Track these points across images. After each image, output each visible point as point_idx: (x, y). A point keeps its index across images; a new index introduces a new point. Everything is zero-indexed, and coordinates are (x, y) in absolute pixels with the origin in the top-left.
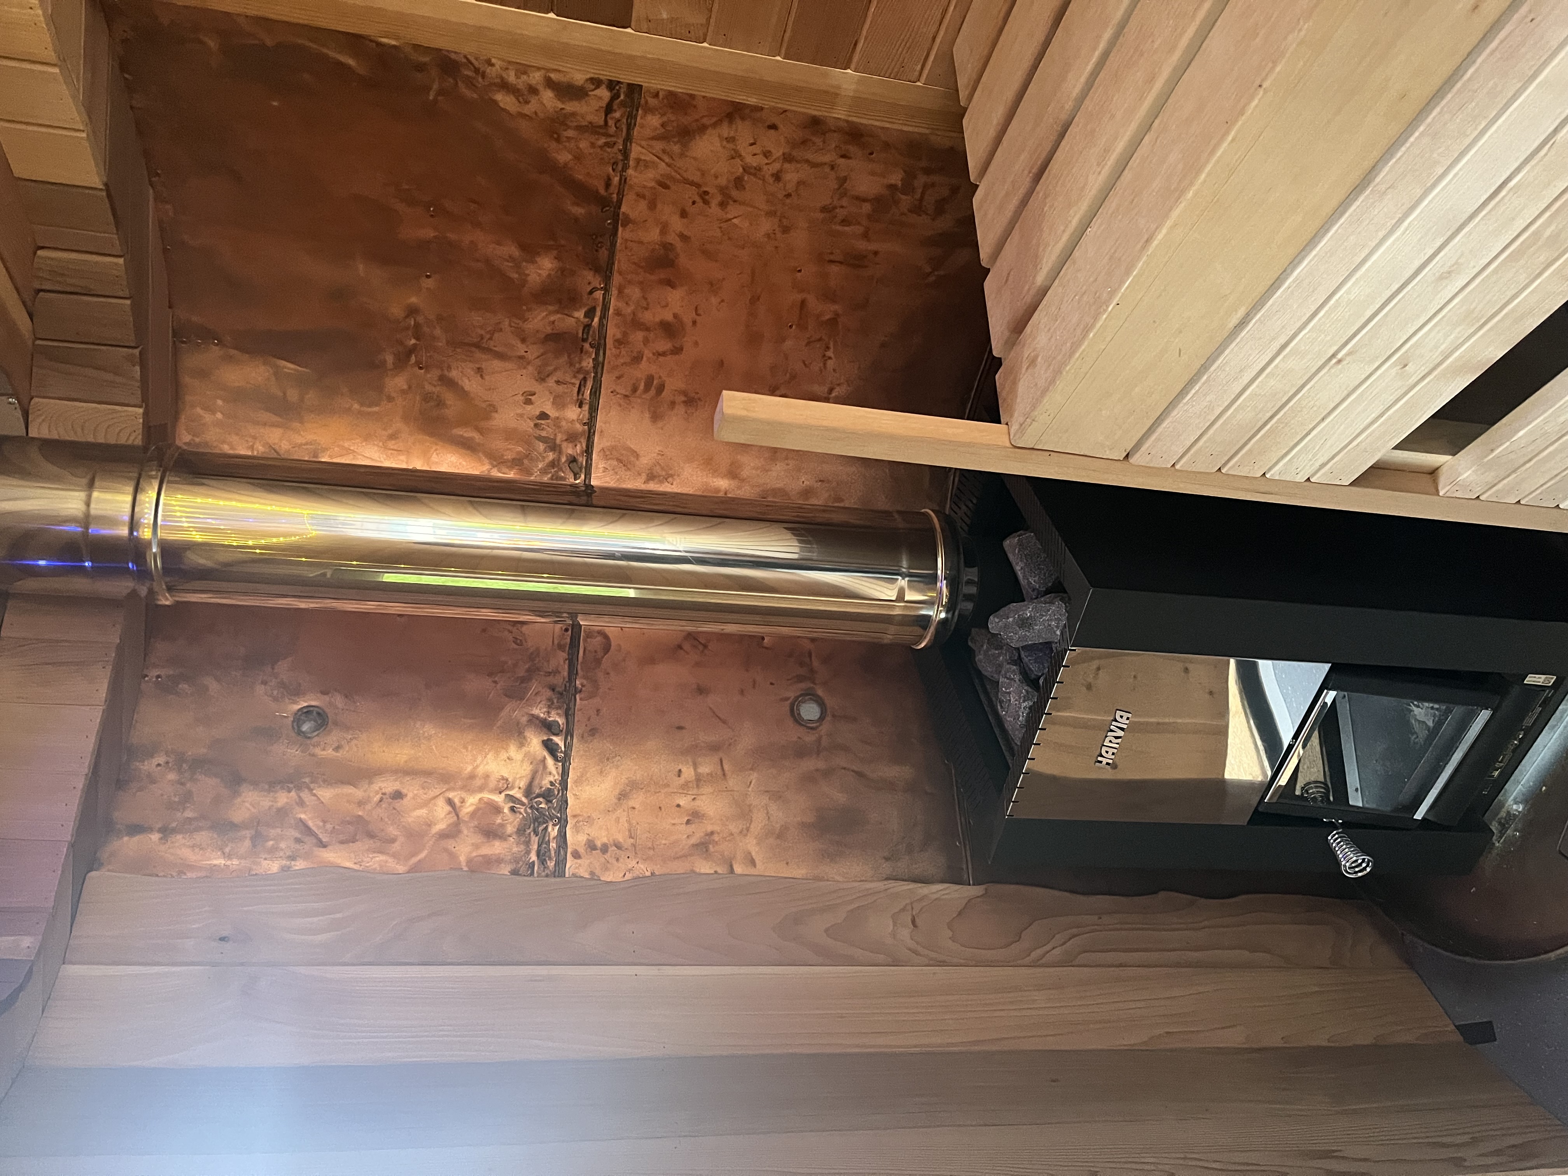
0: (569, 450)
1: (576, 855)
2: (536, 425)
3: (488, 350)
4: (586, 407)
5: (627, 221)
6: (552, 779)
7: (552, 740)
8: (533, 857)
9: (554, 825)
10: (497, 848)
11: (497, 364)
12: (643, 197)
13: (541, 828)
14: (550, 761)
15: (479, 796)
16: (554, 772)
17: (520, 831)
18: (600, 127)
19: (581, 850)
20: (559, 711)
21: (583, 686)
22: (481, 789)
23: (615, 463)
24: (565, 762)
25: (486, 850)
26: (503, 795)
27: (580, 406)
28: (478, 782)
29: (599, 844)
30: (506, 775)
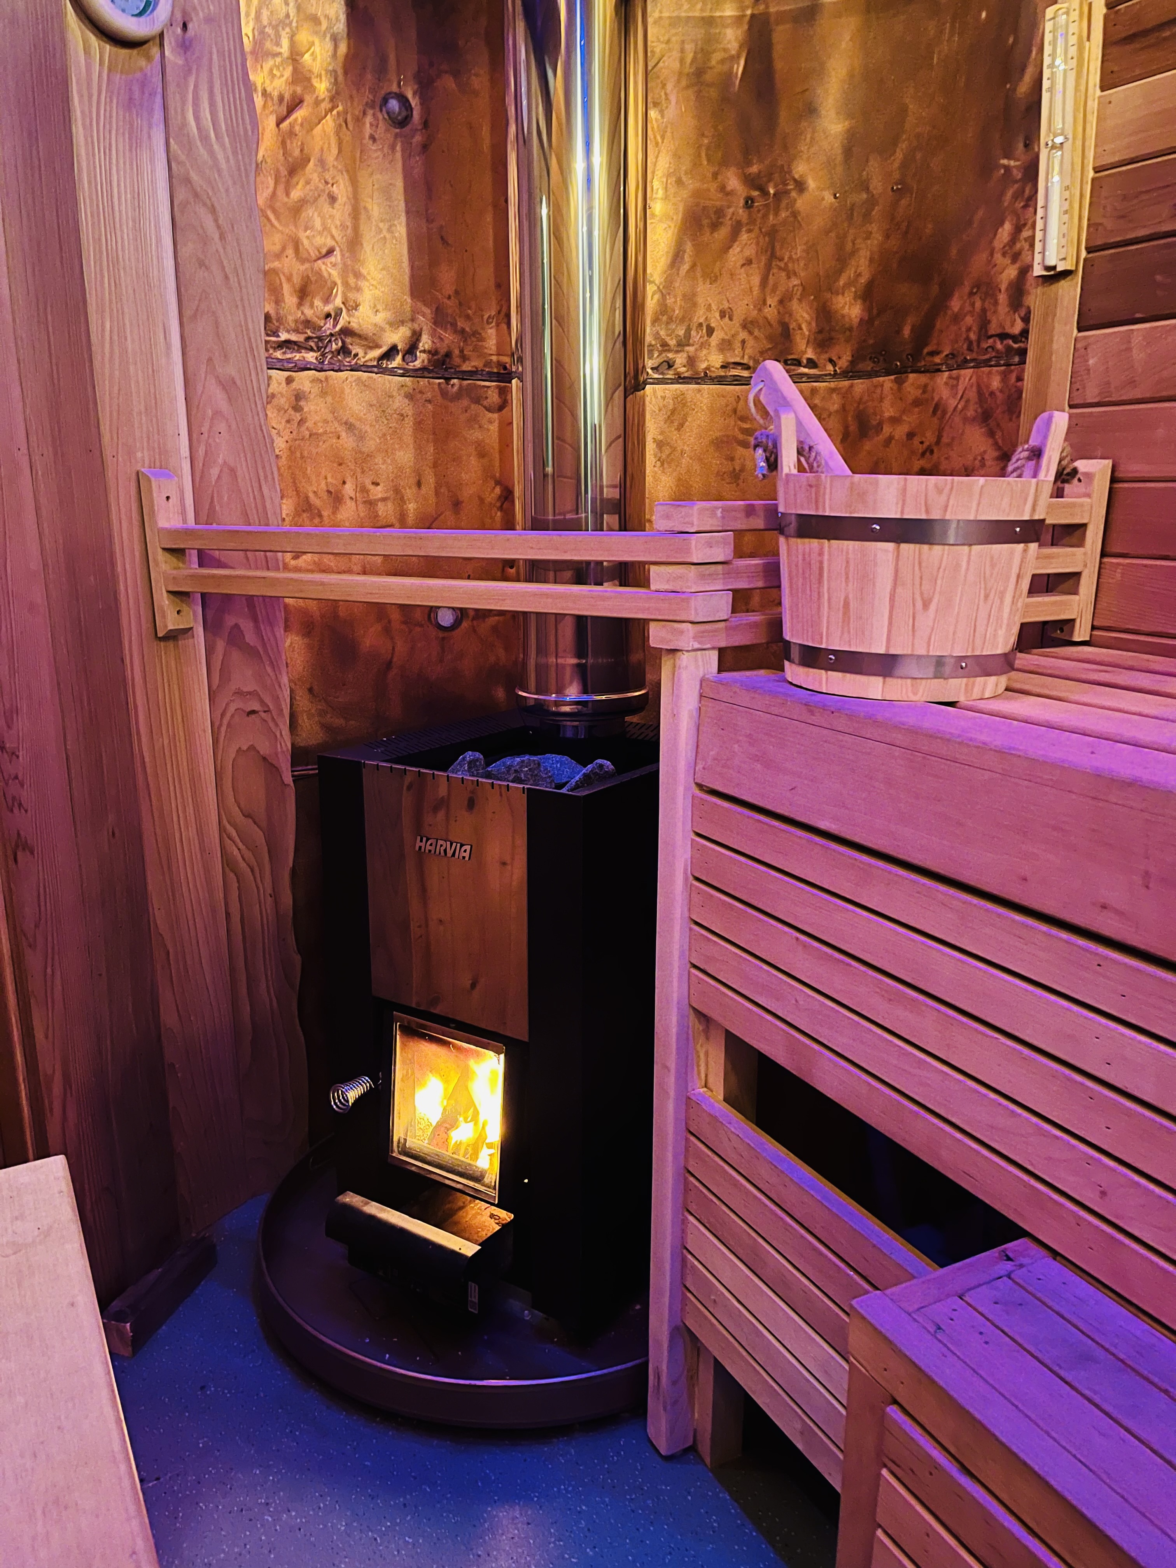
0: (680, 360)
1: (289, 381)
2: (700, 325)
3: (768, 267)
4: (722, 373)
5: (900, 382)
6: (361, 354)
7: (398, 354)
8: (284, 336)
9: (316, 358)
10: (290, 300)
11: (756, 280)
12: (924, 392)
13: (312, 344)
14: (377, 353)
15: (339, 282)
16: (367, 358)
17: (307, 323)
18: (986, 331)
19: (294, 385)
20: (426, 361)
21: (453, 385)
22: (346, 284)
23: (671, 407)
24: (378, 368)
25: (286, 289)
26: (342, 306)
27: (723, 367)
28: (352, 281)
29: (302, 403)
30: (361, 308)
